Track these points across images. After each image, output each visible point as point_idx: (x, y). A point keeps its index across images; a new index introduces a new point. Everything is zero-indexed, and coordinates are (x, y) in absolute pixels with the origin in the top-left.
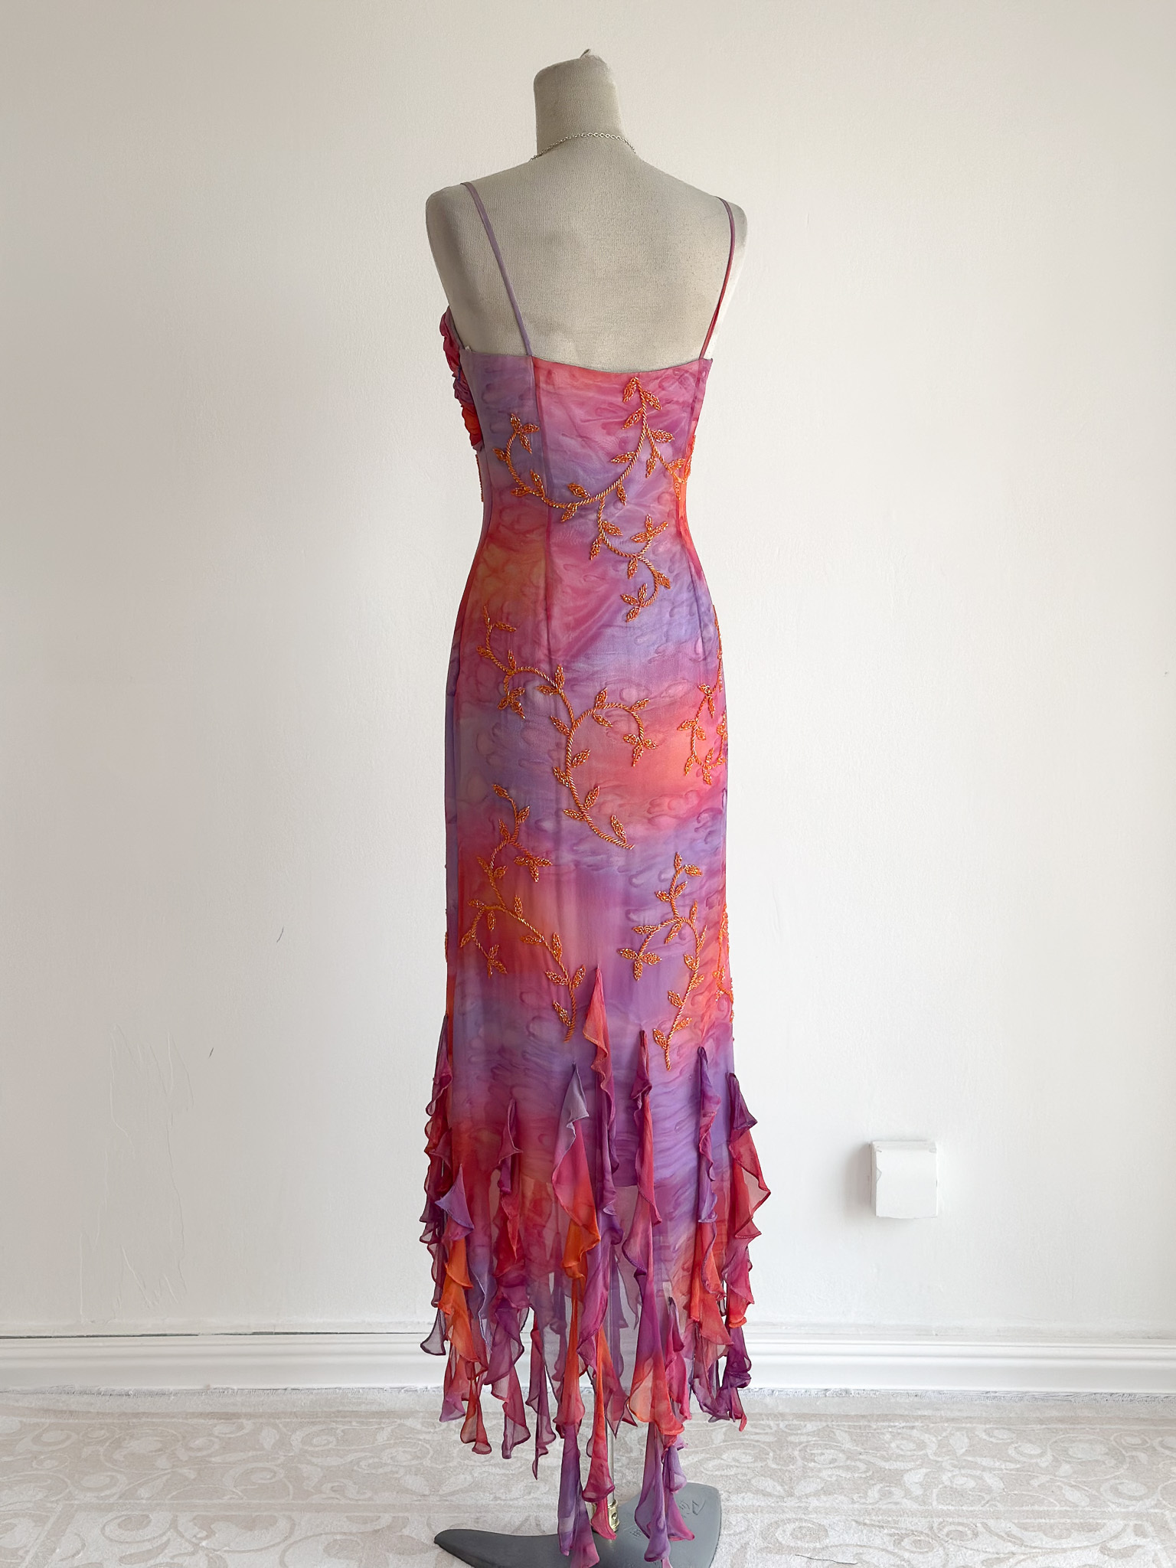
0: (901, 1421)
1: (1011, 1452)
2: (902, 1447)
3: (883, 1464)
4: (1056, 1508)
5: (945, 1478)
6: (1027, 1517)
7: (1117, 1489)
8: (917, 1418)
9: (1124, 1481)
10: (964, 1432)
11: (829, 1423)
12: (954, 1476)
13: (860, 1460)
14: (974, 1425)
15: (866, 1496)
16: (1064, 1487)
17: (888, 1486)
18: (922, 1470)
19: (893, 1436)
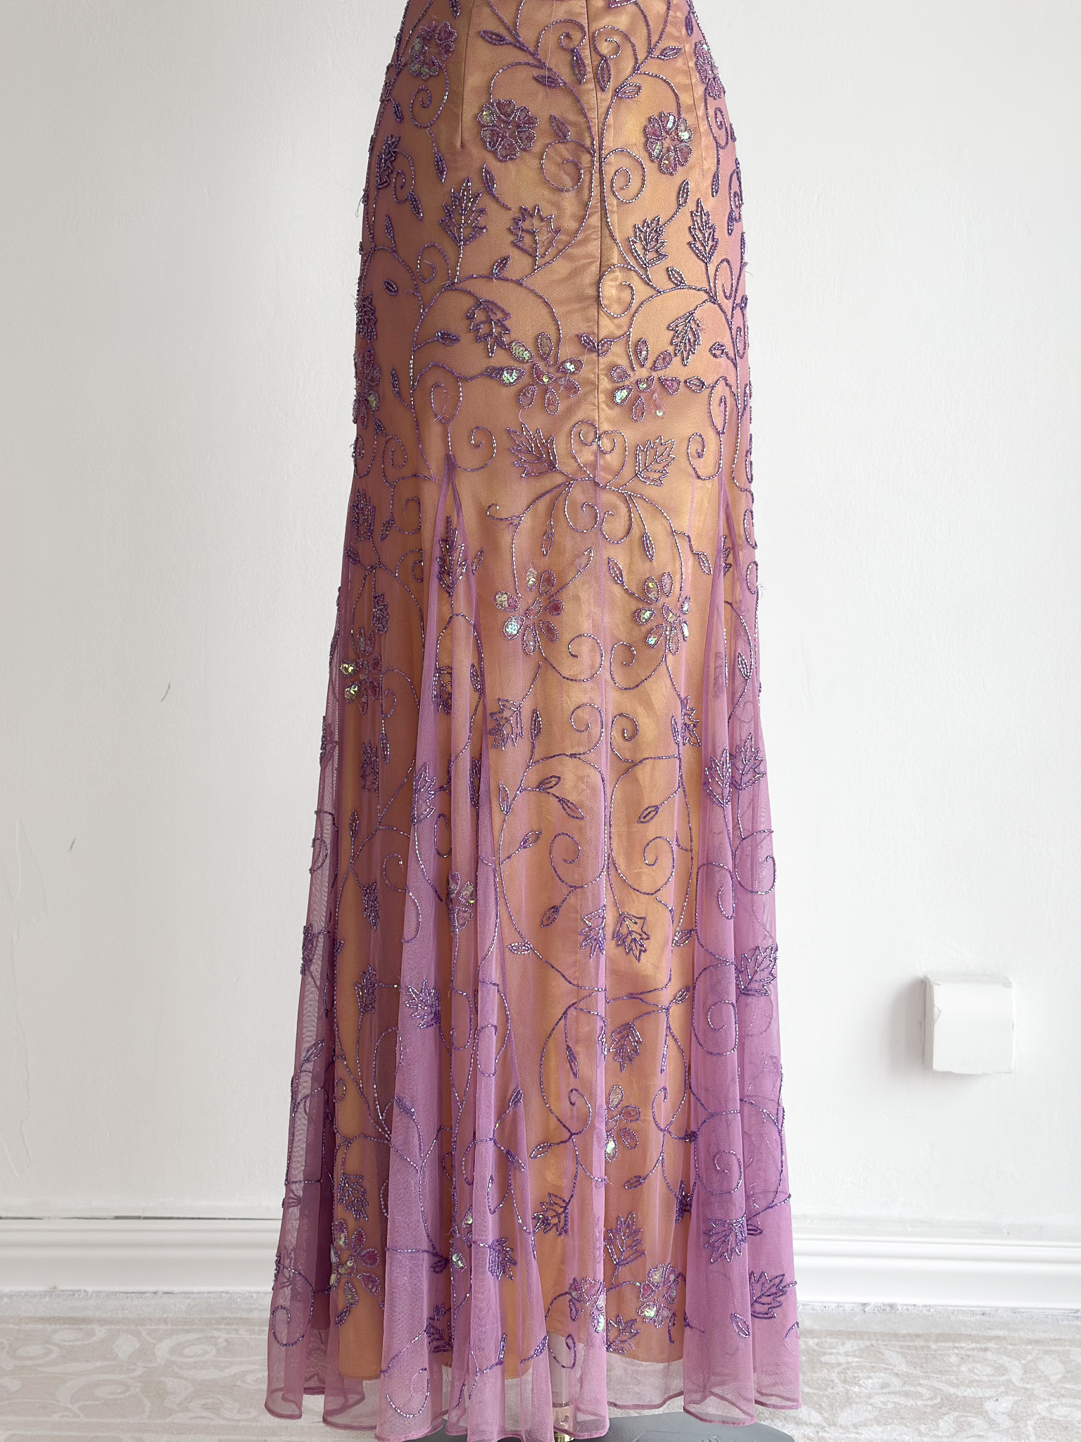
0: (969, 1342)
2: (976, 1371)
3: (952, 1390)
5: (1041, 1408)
8: (990, 1339)
11: (874, 1342)
12: (1052, 1406)
13: (920, 1384)
14: (1067, 1348)
15: (938, 1428)
17: (964, 1416)
18: (1007, 1398)
19: (962, 1358)
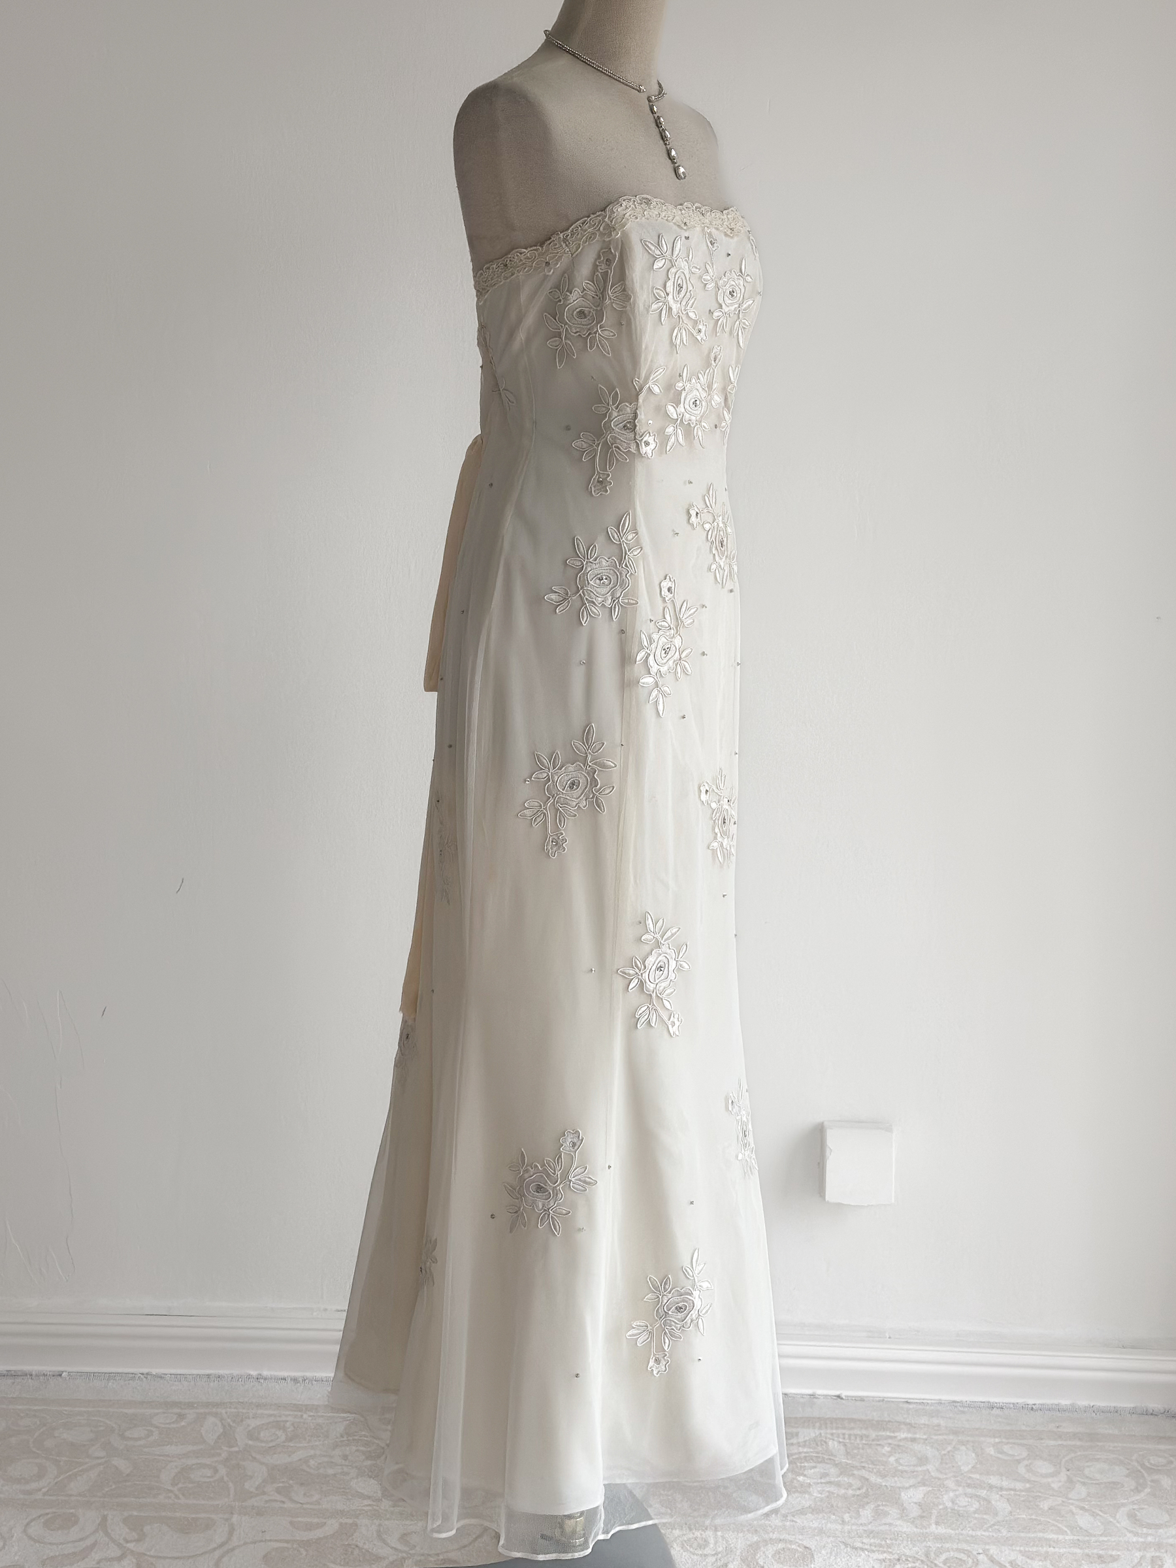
1: (1022, 1470)
2: (902, 1461)
3: (879, 1480)
4: (1067, 1538)
5: (946, 1497)
6: (1033, 1545)
7: (1136, 1515)
9: (1146, 1507)
10: (968, 1446)
12: (957, 1496)
13: (853, 1475)
14: (982, 1439)
15: (858, 1515)
16: (1074, 1510)
17: (882, 1505)
18: (921, 1488)
19: (892, 1448)
